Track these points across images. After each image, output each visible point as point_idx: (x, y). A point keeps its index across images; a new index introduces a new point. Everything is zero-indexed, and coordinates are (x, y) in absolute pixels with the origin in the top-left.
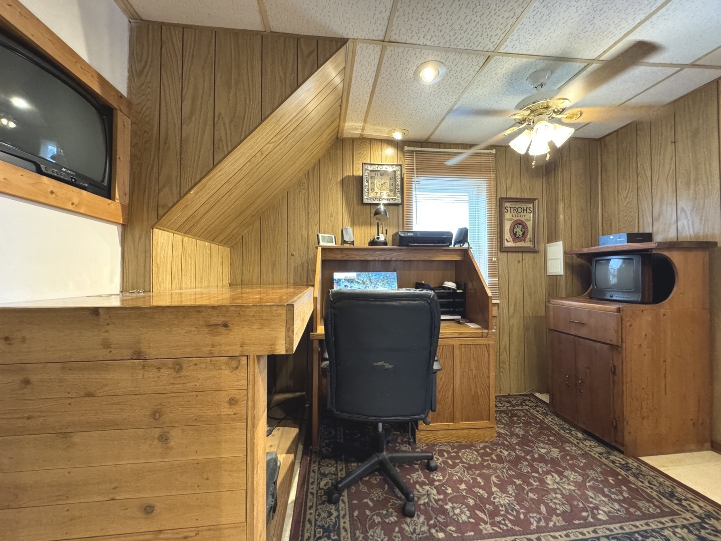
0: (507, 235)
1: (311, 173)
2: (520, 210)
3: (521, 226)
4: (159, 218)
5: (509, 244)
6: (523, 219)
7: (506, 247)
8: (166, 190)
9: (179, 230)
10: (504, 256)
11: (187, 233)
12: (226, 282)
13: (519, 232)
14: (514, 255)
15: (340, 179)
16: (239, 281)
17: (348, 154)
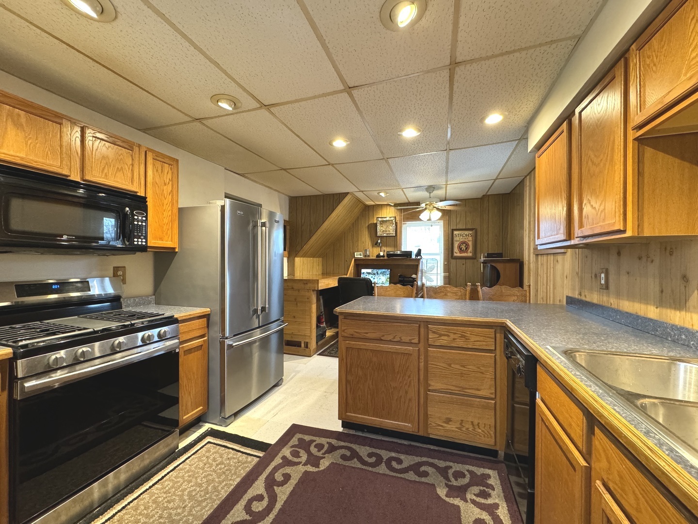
0: (456, 250)
1: (354, 224)
2: (464, 235)
3: (464, 244)
4: (296, 255)
5: (457, 253)
6: (466, 240)
7: (455, 256)
8: (298, 246)
9: (302, 257)
10: (453, 262)
11: (304, 257)
12: (320, 272)
13: (463, 247)
14: (460, 260)
15: (367, 225)
16: (325, 273)
17: (371, 213)
